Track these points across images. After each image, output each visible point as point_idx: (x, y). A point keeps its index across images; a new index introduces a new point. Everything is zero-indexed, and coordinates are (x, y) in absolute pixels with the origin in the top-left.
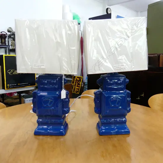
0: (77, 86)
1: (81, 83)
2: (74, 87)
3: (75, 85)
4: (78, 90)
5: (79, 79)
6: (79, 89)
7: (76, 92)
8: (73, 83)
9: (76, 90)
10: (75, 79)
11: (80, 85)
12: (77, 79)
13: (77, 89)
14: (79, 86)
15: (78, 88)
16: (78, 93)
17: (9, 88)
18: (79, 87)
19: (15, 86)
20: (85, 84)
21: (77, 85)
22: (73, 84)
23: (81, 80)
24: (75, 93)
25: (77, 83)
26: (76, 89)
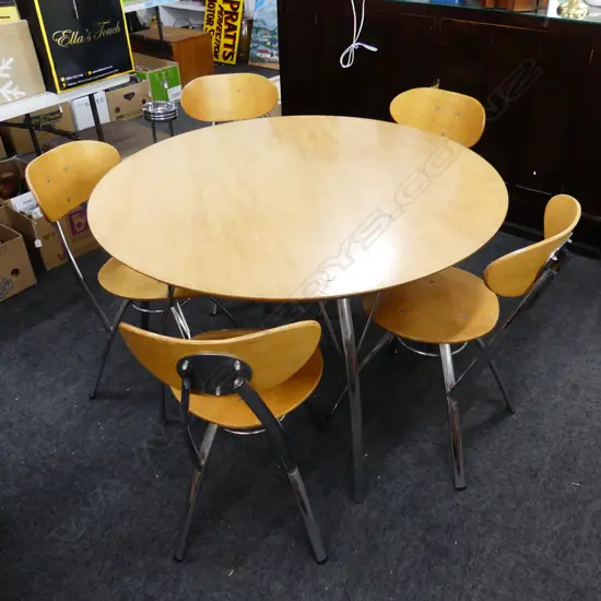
0: (227, 36)
1: (238, 23)
2: (214, 37)
3: (219, 29)
4: (229, 50)
5: (232, 7)
6: (232, 46)
7: (225, 58)
8: (210, 22)
9: (222, 49)
10: (217, 9)
11: (238, 32)
12: (222, 8)
13: (226, 46)
14: (231, 33)
15: (230, 42)
16: (234, 62)
17: (67, 87)
18: (234, 37)
19: (81, 78)
20: (255, 25)
21: (226, 30)
22: (210, 28)
23: (240, 11)
24: (221, 60)
25: (227, 23)
26: (222, 46)
